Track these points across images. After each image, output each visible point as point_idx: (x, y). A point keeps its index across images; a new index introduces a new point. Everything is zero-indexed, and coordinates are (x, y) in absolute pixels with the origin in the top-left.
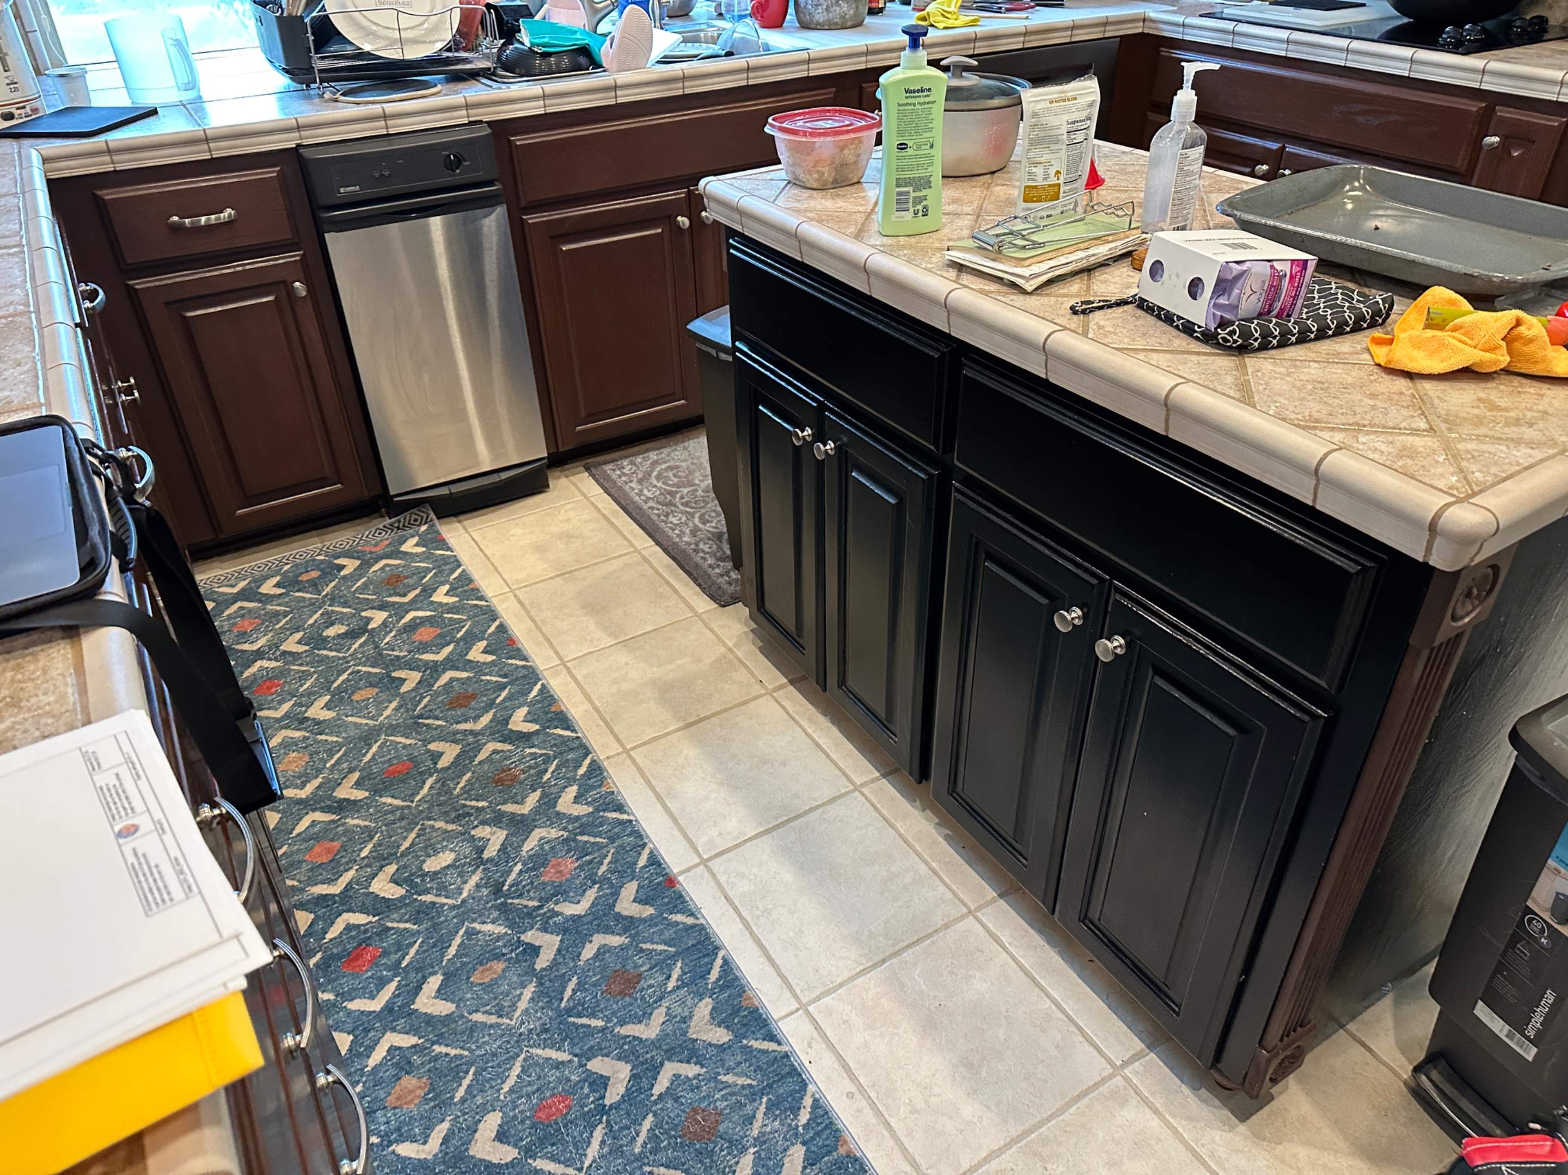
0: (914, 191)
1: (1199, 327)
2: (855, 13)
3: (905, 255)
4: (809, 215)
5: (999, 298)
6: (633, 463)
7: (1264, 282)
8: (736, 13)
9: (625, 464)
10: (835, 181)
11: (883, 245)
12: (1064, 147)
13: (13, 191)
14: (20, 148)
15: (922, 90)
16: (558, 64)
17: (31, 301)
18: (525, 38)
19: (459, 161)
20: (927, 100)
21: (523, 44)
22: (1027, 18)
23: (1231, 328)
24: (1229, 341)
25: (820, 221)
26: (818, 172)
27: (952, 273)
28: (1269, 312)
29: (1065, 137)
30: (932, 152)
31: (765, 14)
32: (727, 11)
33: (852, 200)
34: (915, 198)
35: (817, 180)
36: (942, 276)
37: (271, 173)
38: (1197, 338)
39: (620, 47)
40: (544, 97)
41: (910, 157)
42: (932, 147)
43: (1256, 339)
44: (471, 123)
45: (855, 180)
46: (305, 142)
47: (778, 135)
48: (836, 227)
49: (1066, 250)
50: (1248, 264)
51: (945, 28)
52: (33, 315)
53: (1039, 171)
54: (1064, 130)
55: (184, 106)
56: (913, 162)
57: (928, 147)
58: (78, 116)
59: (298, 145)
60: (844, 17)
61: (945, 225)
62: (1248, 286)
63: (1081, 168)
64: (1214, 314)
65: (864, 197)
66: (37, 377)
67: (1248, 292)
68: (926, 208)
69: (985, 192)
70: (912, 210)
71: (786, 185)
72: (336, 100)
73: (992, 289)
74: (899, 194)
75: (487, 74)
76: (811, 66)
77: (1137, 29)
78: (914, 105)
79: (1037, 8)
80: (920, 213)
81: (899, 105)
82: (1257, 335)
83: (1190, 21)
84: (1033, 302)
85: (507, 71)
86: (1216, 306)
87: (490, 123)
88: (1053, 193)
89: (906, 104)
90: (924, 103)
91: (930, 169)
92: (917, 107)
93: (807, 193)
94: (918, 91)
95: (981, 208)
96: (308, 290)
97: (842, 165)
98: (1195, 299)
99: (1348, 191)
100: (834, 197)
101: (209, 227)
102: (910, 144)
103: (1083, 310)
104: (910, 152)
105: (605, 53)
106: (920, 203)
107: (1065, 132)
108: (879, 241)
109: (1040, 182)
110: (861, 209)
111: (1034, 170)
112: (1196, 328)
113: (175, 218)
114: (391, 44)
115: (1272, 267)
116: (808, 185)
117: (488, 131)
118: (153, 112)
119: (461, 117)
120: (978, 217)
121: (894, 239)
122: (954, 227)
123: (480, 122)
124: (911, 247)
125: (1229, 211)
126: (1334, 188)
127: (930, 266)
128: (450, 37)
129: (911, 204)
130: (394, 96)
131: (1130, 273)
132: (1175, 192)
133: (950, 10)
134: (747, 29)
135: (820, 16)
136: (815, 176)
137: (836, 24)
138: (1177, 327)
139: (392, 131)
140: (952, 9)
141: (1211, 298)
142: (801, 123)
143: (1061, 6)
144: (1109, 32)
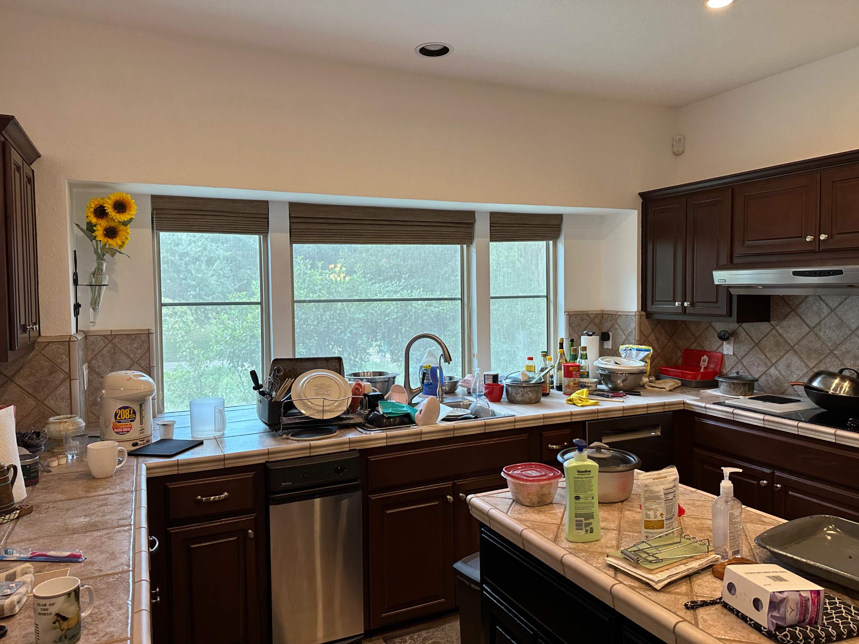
0: (585, 520)
1: (765, 628)
2: (536, 397)
3: (583, 556)
4: (527, 524)
5: (641, 592)
6: (412, 638)
7: (797, 604)
8: (477, 394)
9: (407, 638)
10: (539, 502)
11: (570, 548)
12: (663, 501)
13: (131, 489)
14: (137, 463)
15: (586, 471)
16: (394, 421)
17: (131, 563)
18: (381, 410)
19: (342, 469)
20: (589, 476)
21: (379, 412)
22: (623, 402)
23: (785, 633)
24: (785, 641)
25: (533, 529)
26: (530, 498)
27: (611, 572)
28: (804, 620)
29: (663, 497)
30: (593, 501)
31: (492, 396)
32: (474, 392)
33: (549, 515)
34: (585, 523)
35: (530, 502)
36: (606, 574)
37: (250, 475)
38: (764, 634)
39: (424, 414)
40: (387, 438)
41: (582, 503)
42: (593, 498)
43: (801, 641)
44: (350, 450)
45: (549, 502)
46: (270, 460)
47: (508, 479)
48: (542, 533)
49: (675, 564)
50: (785, 593)
51: (582, 406)
52: (131, 573)
53: (651, 513)
54: (662, 493)
55: (216, 439)
56: (584, 505)
57: (591, 498)
58: (167, 445)
59: (266, 462)
60: (531, 399)
61: (602, 537)
62: (789, 607)
63: (673, 511)
64: (772, 622)
65: (555, 514)
66: (128, 618)
67: (790, 610)
68: (592, 529)
69: (620, 515)
70: (584, 529)
71: (512, 503)
72: (288, 439)
73: (636, 586)
74: (577, 521)
75: (361, 425)
76: (516, 424)
77: (681, 407)
78: (582, 478)
79: (627, 396)
80: (589, 531)
81: (575, 478)
82: (801, 638)
83: (708, 406)
84: (662, 597)
85: (370, 424)
86: (772, 616)
87: (359, 450)
88: (660, 525)
89: (579, 478)
90: (588, 478)
91: (593, 509)
92: (584, 479)
93: (523, 509)
94: (584, 472)
95: (620, 527)
96: (255, 535)
97: (542, 495)
98: (759, 610)
99: (826, 531)
100: (540, 512)
101: (214, 501)
102: (581, 496)
103: (693, 606)
104: (581, 500)
105: (417, 416)
106: (589, 526)
107: (663, 494)
108: (567, 545)
109: (652, 519)
110: (555, 522)
111: (649, 512)
112: (762, 628)
113: (199, 497)
114: (318, 412)
115: (800, 595)
116: (524, 504)
117: (358, 455)
118: (201, 443)
119: (346, 448)
120: (619, 531)
121: (577, 545)
122: (608, 538)
123: (355, 450)
124: (586, 551)
125: (763, 545)
126: (818, 527)
127: (599, 565)
128: (346, 409)
129: (584, 526)
130: (316, 437)
131: (714, 580)
132: (730, 533)
133: (583, 397)
134: (483, 402)
135: (519, 398)
136: (528, 500)
137: (527, 402)
138: (750, 625)
139: (312, 454)
140: (584, 397)
141: (769, 612)
142: (519, 472)
143: (639, 395)
144: (667, 409)
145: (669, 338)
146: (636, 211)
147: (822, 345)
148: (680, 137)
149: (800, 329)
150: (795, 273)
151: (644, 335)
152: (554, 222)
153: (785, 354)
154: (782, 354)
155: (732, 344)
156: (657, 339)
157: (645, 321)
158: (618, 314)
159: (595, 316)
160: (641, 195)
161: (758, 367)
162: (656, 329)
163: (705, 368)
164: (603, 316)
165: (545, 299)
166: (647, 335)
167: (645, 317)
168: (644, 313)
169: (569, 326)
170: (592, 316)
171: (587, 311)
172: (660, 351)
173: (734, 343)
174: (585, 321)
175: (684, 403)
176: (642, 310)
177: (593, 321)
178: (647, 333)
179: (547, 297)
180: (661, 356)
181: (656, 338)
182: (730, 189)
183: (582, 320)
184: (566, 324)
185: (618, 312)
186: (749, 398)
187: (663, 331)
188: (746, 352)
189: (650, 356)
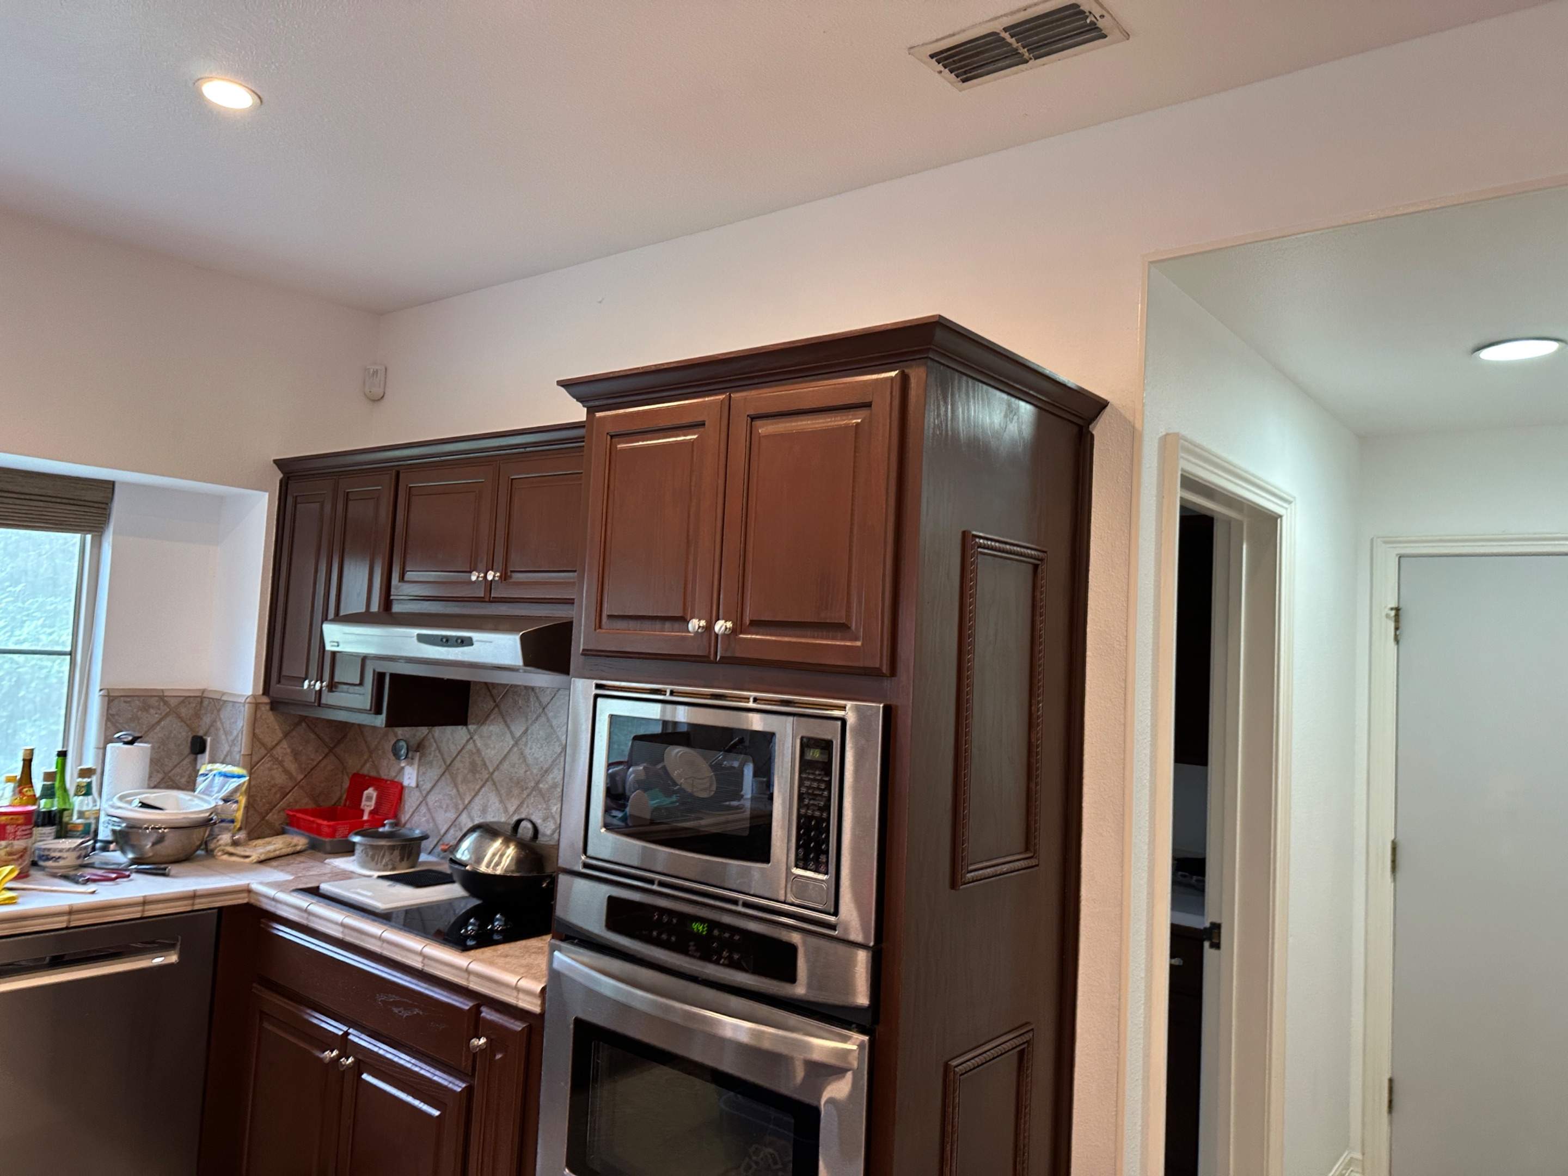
22: (93, 892)
77: (242, 899)
83: (279, 895)
143: (164, 875)
144: (200, 905)
145: (326, 750)
146: (266, 496)
147: (526, 771)
148: (377, 367)
149: (502, 741)
150: (421, 638)
151: (263, 745)
152: (98, 496)
153: (481, 788)
154: (478, 787)
155: (416, 766)
156: (296, 754)
157: (268, 716)
158: (224, 698)
159: (183, 702)
160: (280, 464)
161: (446, 811)
162: (294, 733)
163: (371, 813)
164: (202, 702)
165: (68, 657)
166: (269, 745)
167: (268, 707)
168: (266, 700)
169: (108, 719)
170: (173, 702)
171: (162, 691)
172: (300, 777)
173: (419, 766)
174: (152, 711)
175: (249, 891)
176: (264, 694)
177: (174, 712)
178: (269, 740)
179: (71, 654)
180: (302, 787)
181: (293, 750)
182: (394, 473)
183: (146, 708)
184: (102, 715)
185: (224, 694)
186: (380, 877)
187: (313, 736)
188: (433, 782)
189: (244, 788)
